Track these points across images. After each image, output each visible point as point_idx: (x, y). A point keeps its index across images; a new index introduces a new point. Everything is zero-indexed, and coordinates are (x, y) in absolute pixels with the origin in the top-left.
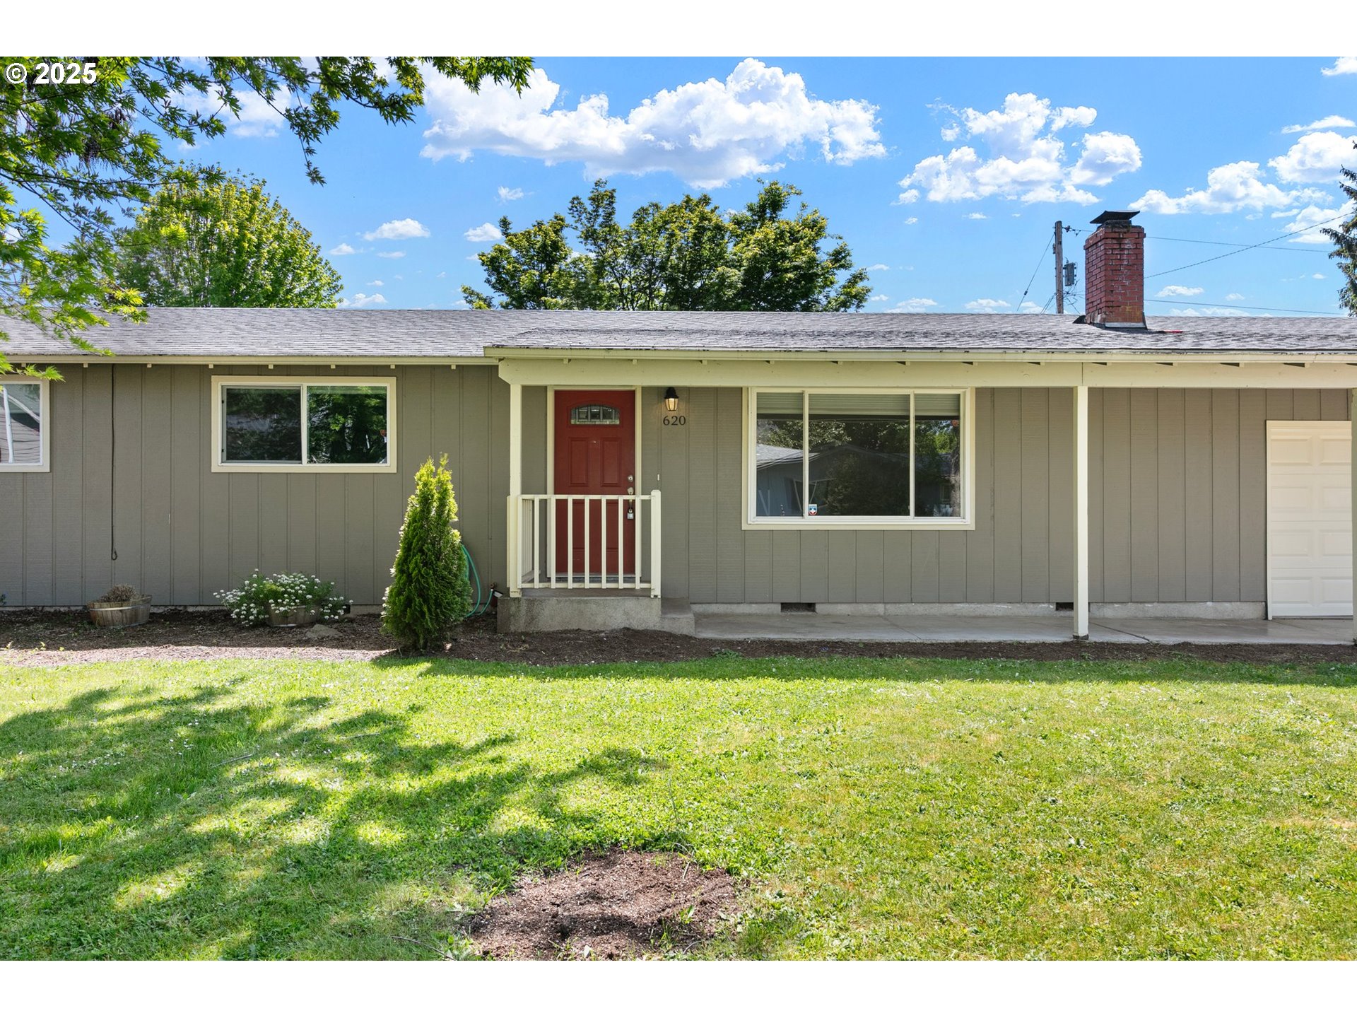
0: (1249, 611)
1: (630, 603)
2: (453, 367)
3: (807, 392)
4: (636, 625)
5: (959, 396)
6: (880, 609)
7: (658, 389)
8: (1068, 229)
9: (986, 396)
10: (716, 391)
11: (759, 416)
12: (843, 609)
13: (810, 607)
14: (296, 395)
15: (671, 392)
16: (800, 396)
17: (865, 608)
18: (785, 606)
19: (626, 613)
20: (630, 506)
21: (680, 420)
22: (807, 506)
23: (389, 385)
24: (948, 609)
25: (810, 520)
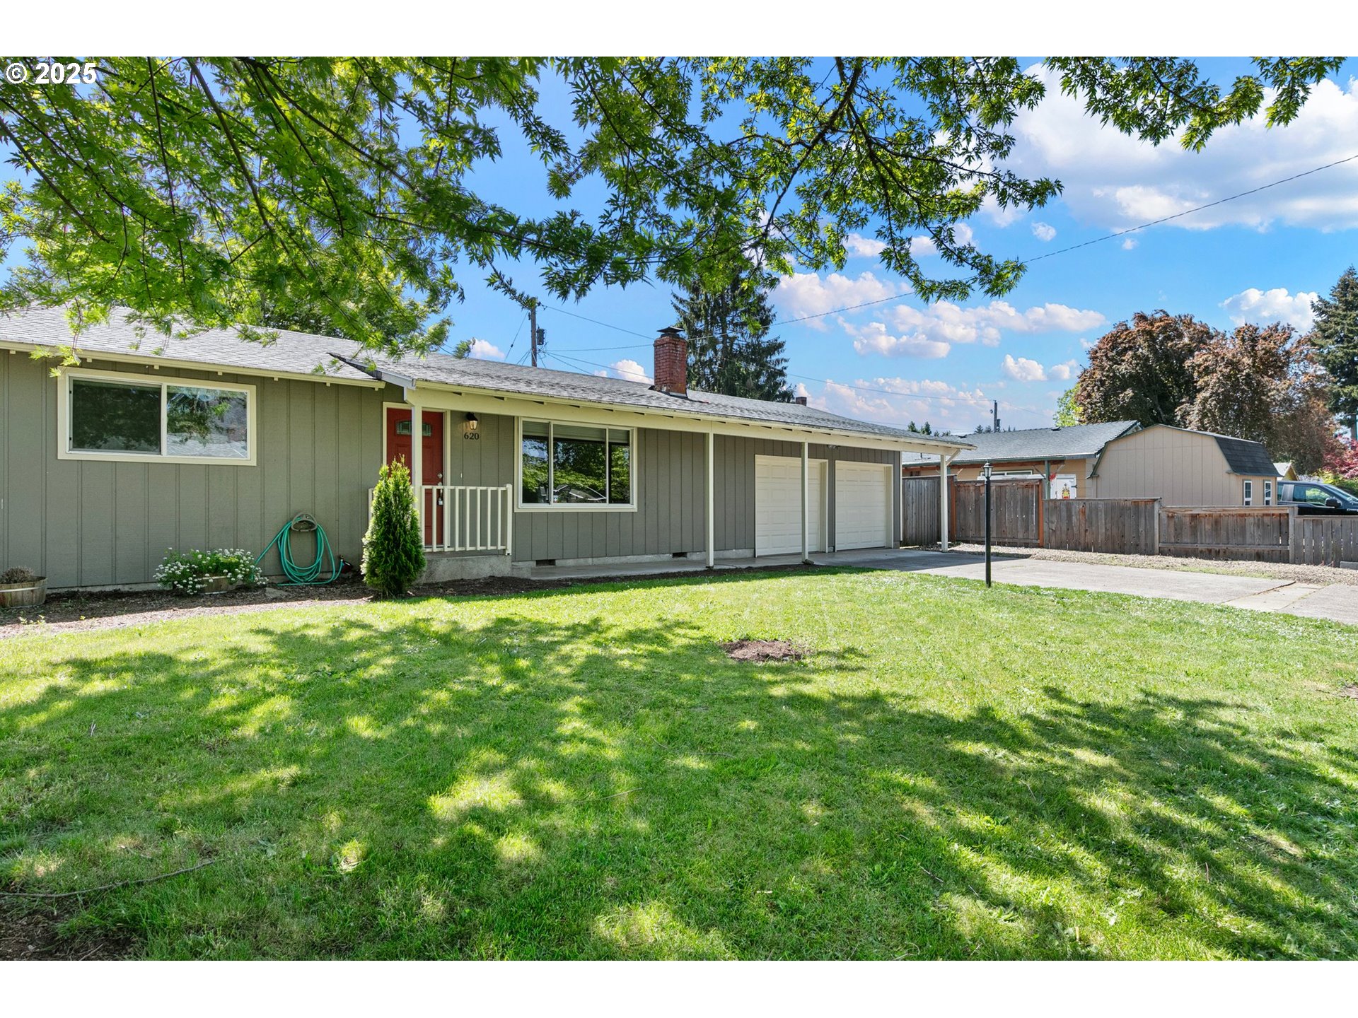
0: (748, 553)
1: (493, 560)
2: (328, 385)
3: (553, 423)
4: (497, 574)
5: (628, 432)
6: (590, 561)
7: (462, 413)
8: (539, 304)
9: (643, 432)
10: (498, 417)
11: (525, 437)
12: (571, 562)
13: (551, 562)
14: (157, 391)
15: (470, 416)
16: (547, 426)
17: (582, 561)
18: (539, 562)
19: (491, 566)
20: (440, 495)
21: (475, 436)
22: (553, 498)
23: (250, 392)
24: (624, 559)
25: (555, 506)
